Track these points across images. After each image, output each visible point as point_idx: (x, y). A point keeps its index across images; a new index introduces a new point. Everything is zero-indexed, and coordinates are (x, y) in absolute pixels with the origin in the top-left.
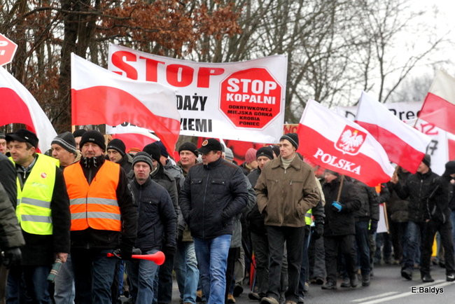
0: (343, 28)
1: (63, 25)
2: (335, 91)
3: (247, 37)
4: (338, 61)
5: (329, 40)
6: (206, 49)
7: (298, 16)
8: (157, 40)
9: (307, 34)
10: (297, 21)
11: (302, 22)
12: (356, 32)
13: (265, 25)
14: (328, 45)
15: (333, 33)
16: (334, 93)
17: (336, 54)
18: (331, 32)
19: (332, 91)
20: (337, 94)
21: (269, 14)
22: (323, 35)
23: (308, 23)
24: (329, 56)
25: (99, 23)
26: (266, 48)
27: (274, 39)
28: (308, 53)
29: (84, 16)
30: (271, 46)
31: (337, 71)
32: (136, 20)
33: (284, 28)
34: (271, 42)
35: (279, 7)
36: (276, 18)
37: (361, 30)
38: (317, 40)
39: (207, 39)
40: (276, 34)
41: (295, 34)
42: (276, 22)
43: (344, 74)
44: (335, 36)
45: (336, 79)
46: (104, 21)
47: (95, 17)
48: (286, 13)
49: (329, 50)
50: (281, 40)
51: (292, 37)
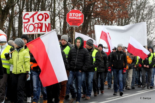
0: (154, 17)
2: (151, 33)
3: (129, 19)
4: (152, 26)
5: (150, 20)
6: (119, 22)
7: (143, 14)
9: (145, 19)
10: (142, 15)
11: (143, 15)
13: (134, 16)
14: (150, 21)
15: (151, 18)
16: (151, 34)
17: (152, 24)
19: (150, 33)
20: (152, 34)
21: (135, 13)
22: (149, 19)
23: (146, 15)
24: (150, 24)
26: (134, 22)
27: (136, 20)
29: (89, 12)
30: (135, 21)
31: (152, 28)
33: (139, 17)
34: (135, 20)
35: (137, 12)
36: (137, 14)
38: (147, 20)
39: (119, 19)
40: (137, 18)
43: (154, 29)
44: (152, 19)
45: (152, 30)
46: (94, 14)
47: (91, 13)
48: (139, 13)
50: (138, 20)
51: (141, 19)
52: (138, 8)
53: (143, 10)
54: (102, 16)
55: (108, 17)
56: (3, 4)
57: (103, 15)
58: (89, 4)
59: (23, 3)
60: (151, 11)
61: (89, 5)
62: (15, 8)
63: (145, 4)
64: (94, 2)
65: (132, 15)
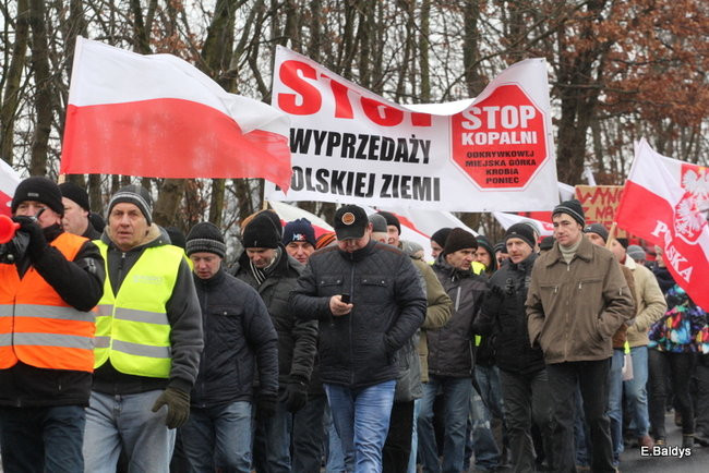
1: (560, 102)
8: (670, 116)
25: (602, 98)
32: (644, 94)
46: (608, 96)
54: (649, 104)
55: (676, 106)
57: (650, 100)
58: (584, 51)
61: (583, 59)
64: (606, 40)
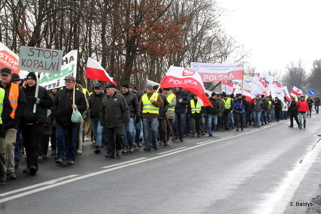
0: (214, 51)
1: (126, 50)
3: (183, 54)
6: (170, 57)
9: (202, 53)
11: (201, 49)
12: (218, 52)
13: (189, 50)
18: (209, 52)
21: (190, 46)
23: (203, 49)
28: (202, 59)
30: (191, 57)
33: (195, 51)
34: (191, 55)
35: (193, 45)
37: (219, 52)
38: (205, 55)
39: (171, 54)
40: (192, 53)
41: (198, 53)
42: (192, 49)
46: (139, 48)
49: (209, 58)
50: (194, 55)
51: (197, 54)
52: (194, 40)
53: (200, 42)
54: (150, 51)
55: (158, 52)
56: (27, 39)
58: (133, 36)
59: (51, 38)
60: (210, 43)
61: (133, 38)
62: (41, 44)
63: (202, 34)
64: (139, 34)
65: (186, 48)
